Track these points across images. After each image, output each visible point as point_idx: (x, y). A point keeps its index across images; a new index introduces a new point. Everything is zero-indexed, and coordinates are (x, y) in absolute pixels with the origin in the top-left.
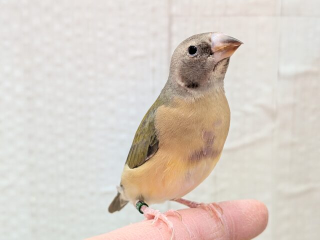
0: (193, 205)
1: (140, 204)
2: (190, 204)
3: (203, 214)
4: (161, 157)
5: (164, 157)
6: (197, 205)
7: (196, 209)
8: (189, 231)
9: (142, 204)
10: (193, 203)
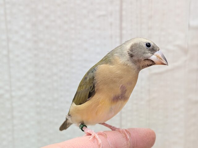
0: (113, 129)
1: (82, 126)
2: (112, 127)
3: (119, 135)
4: (97, 98)
5: (98, 98)
6: (116, 129)
7: (115, 131)
8: (110, 144)
9: (83, 126)
10: (113, 127)
